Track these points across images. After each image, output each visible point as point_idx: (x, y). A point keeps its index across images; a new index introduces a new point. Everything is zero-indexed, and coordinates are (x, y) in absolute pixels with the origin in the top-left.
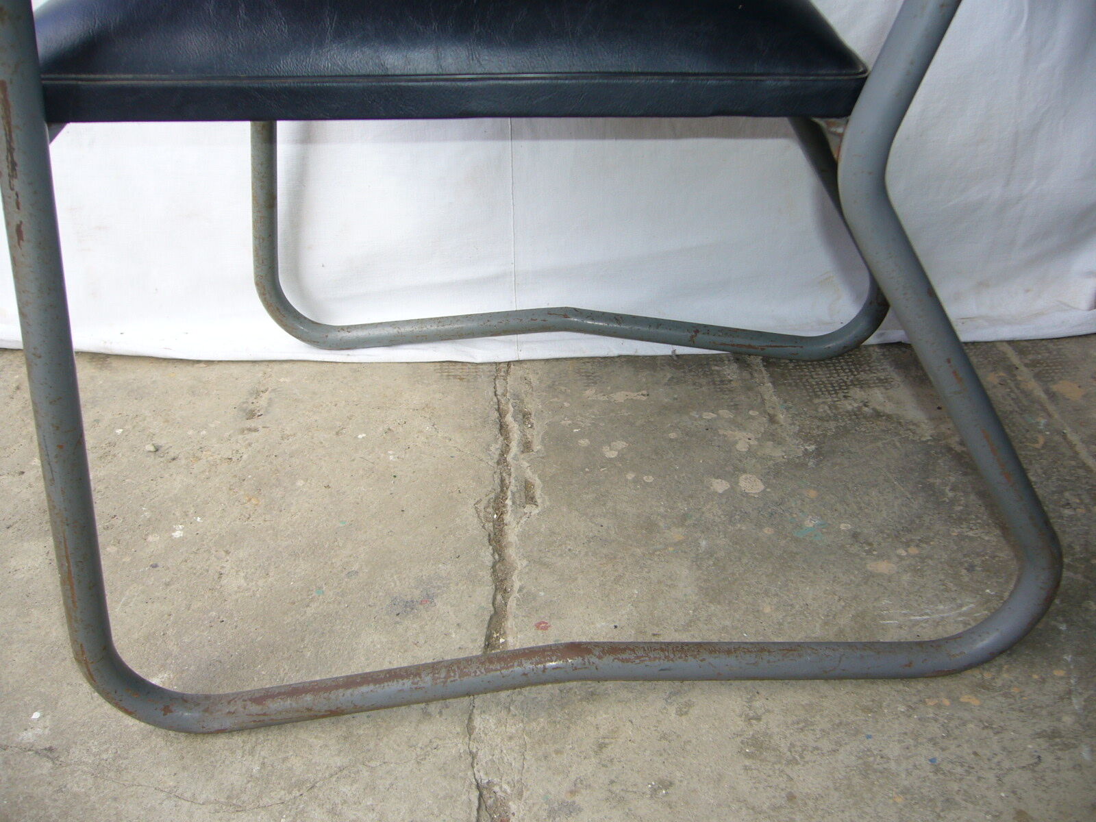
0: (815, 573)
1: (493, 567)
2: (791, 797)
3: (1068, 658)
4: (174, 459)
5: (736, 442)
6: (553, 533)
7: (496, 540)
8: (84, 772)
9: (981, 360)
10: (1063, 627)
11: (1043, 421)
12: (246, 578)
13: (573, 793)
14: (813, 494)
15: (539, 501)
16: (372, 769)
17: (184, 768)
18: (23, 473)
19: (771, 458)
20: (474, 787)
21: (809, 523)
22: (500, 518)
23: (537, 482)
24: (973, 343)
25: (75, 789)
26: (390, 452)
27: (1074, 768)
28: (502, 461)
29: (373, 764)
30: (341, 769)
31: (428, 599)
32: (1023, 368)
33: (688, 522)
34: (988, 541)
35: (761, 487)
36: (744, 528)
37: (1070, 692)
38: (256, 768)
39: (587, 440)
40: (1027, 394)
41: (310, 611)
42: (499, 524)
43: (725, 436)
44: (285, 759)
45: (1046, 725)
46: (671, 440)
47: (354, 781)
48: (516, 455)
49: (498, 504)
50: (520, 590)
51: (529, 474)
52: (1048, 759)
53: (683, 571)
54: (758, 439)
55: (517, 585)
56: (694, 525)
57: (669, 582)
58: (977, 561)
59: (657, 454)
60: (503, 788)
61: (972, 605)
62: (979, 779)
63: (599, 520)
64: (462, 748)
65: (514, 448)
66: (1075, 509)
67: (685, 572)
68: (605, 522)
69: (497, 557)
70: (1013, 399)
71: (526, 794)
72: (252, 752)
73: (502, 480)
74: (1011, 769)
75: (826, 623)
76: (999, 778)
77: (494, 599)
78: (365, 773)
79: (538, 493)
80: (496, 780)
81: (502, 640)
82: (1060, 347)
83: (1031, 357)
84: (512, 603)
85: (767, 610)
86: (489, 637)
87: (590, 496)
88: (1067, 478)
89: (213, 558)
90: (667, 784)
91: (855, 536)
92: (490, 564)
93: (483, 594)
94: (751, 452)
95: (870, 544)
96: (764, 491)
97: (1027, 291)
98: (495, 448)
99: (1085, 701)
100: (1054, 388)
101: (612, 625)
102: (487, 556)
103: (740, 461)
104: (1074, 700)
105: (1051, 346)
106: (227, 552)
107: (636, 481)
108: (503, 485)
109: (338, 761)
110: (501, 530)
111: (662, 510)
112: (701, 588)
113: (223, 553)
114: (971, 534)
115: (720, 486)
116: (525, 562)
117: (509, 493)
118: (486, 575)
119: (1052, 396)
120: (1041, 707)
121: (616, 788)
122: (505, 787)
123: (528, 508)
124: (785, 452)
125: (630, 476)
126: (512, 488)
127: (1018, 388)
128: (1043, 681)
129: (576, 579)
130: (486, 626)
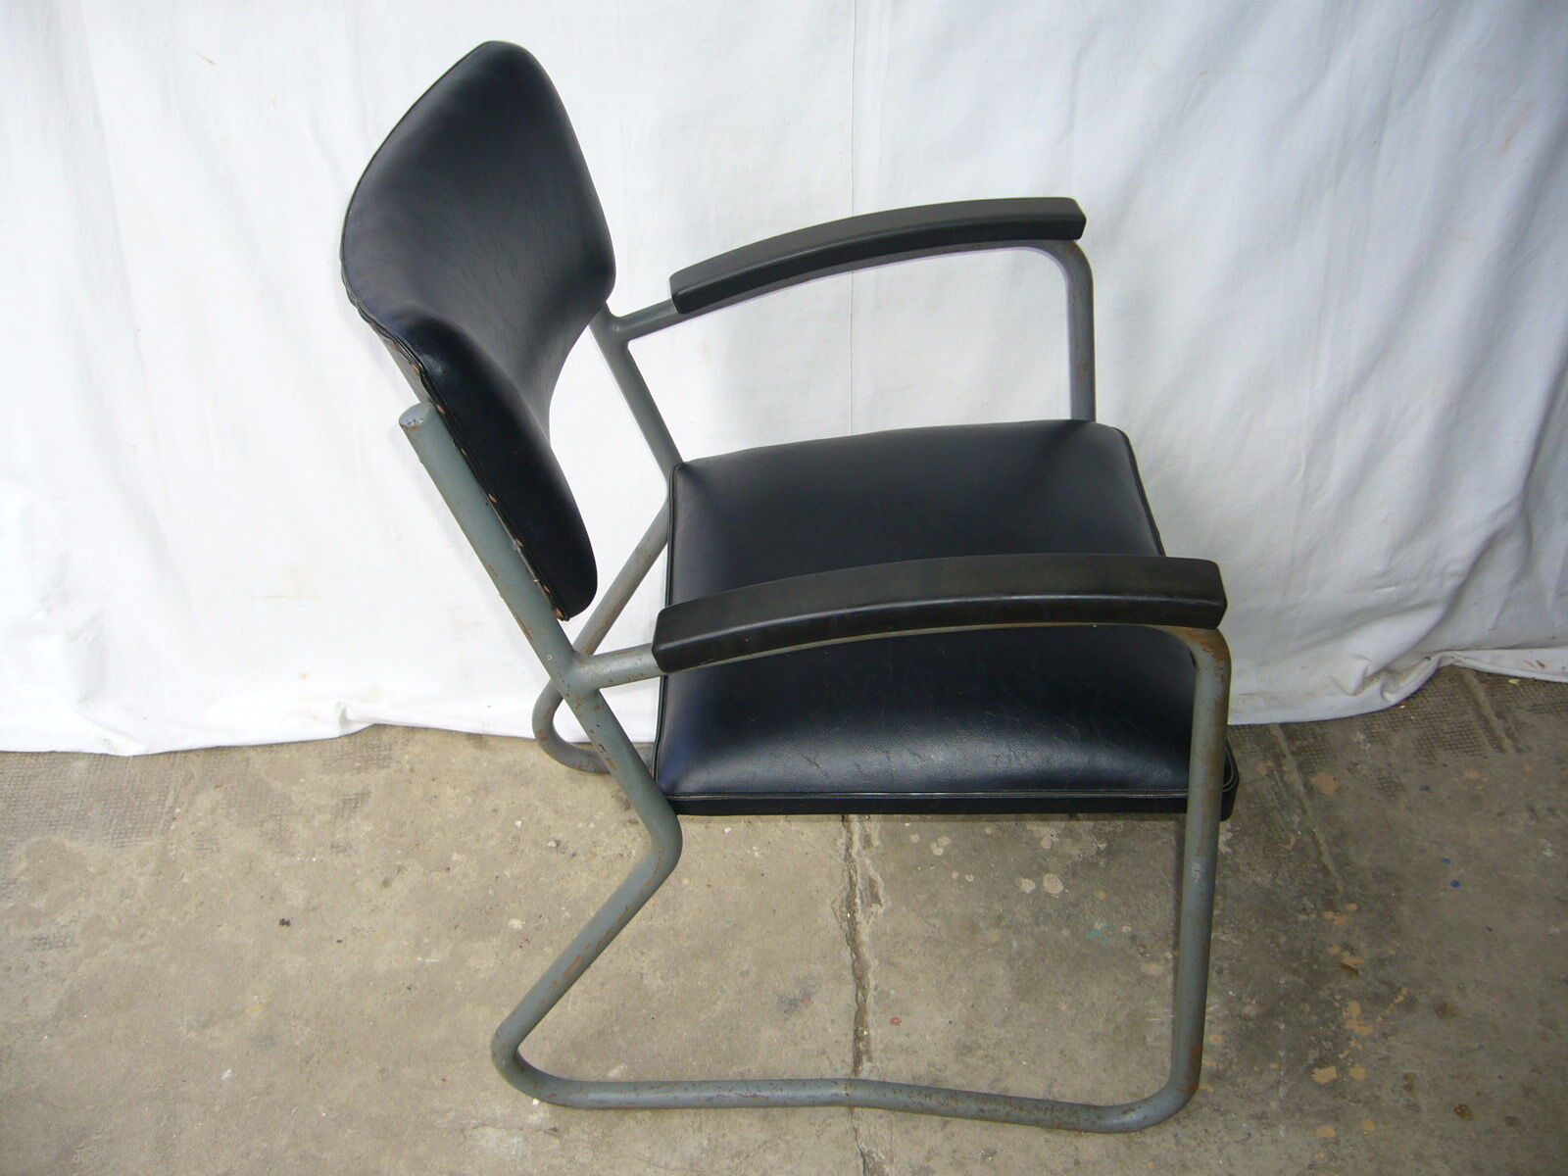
0: (1101, 974)
1: (853, 965)
2: (1077, 1163)
3: (1282, 1053)
4: (574, 855)
5: (1041, 839)
6: (896, 934)
7: (852, 939)
8: (585, 1148)
9: (1254, 746)
10: (1282, 1027)
11: (1297, 819)
12: (662, 977)
13: (928, 1159)
14: (1102, 895)
15: (882, 900)
16: (787, 1142)
17: (655, 1144)
18: (448, 869)
19: (1070, 856)
20: (859, 1155)
21: (1098, 926)
22: (853, 917)
23: (879, 880)
24: (1250, 726)
25: (581, 1160)
26: (755, 848)
27: (1272, 1142)
28: (848, 857)
29: (787, 1138)
30: (765, 1143)
31: (807, 997)
32: (1290, 757)
33: (1003, 923)
34: (1236, 945)
35: (1061, 887)
36: (1047, 930)
37: (1278, 1083)
38: (705, 1143)
39: (917, 836)
40: (1288, 787)
41: (719, 1007)
42: (853, 923)
43: (1032, 832)
44: (724, 1135)
45: (1257, 1109)
46: (987, 836)
47: (776, 1152)
48: (859, 851)
49: (850, 905)
50: (876, 987)
51: (872, 872)
52: (1256, 1136)
53: (1000, 970)
54: (1058, 836)
55: (873, 983)
56: (1008, 927)
57: (989, 982)
58: (1226, 965)
59: (975, 850)
60: (879, 1155)
61: (1216, 1006)
62: (1206, 1150)
63: (932, 921)
64: (848, 1125)
65: (857, 845)
66: (1308, 914)
67: (1001, 971)
68: (937, 922)
69: (854, 956)
70: (1276, 793)
71: (895, 1160)
72: (700, 1129)
73: (850, 878)
74: (1229, 1143)
75: (1107, 1020)
76: (1220, 1150)
77: (857, 996)
78: (783, 1145)
79: (881, 892)
80: (874, 1149)
81: (865, 1033)
82: (1325, 730)
83: (1298, 743)
84: (870, 1000)
85: (1064, 1008)
86: (856, 1031)
87: (923, 897)
88: (1308, 882)
89: (632, 959)
90: (992, 1153)
91: (1133, 938)
92: (849, 964)
93: (848, 990)
94: (1053, 851)
95: (1144, 947)
96: (1063, 891)
97: (1303, 668)
98: (841, 842)
99: (1289, 1089)
100: (1314, 780)
101: (948, 1021)
102: (847, 955)
103: (1045, 860)
104: (1281, 1089)
105: (1318, 730)
106: (642, 953)
107: (961, 880)
108: (852, 884)
109: (762, 1136)
110: (855, 929)
111: (981, 910)
112: (1014, 988)
113: (639, 954)
114: (1223, 938)
115: (1028, 886)
116: (877, 962)
117: (857, 892)
118: (848, 974)
119: (1310, 789)
120: (1256, 1094)
121: (958, 1156)
122: (881, 1155)
123: (875, 908)
124: (1081, 850)
125: (955, 875)
126: (859, 886)
127: (1282, 780)
128: (1262, 1072)
129: (917, 979)
130: (853, 1021)
